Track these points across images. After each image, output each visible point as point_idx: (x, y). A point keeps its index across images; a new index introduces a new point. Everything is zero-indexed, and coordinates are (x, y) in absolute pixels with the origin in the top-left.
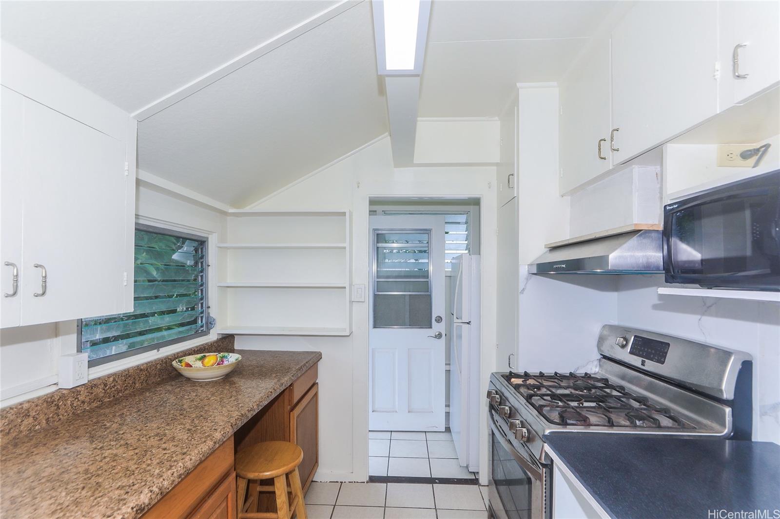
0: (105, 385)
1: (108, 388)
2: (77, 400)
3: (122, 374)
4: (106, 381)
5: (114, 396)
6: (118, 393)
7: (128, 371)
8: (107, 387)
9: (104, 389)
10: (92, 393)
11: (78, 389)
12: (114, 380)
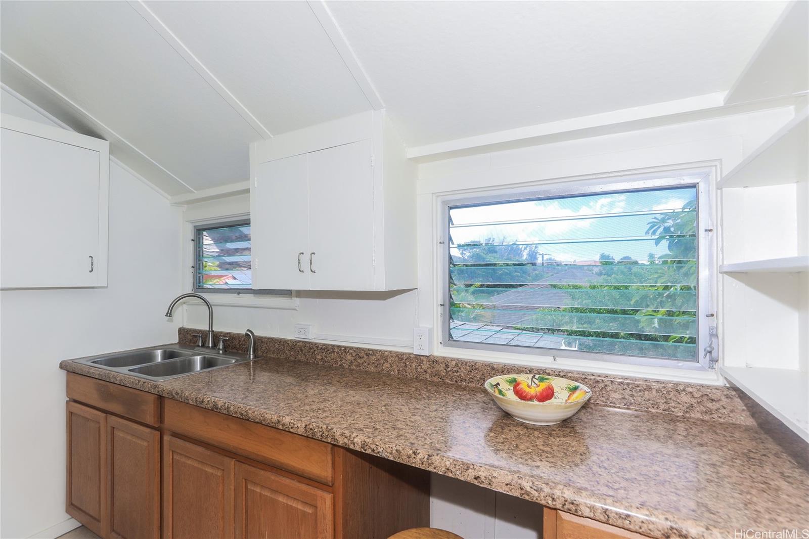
0: (447, 366)
1: (450, 371)
2: (420, 367)
3: (467, 363)
4: (448, 362)
5: (456, 382)
6: (461, 381)
7: (475, 364)
8: (449, 369)
9: (445, 369)
10: (433, 368)
11: (422, 358)
12: (457, 365)
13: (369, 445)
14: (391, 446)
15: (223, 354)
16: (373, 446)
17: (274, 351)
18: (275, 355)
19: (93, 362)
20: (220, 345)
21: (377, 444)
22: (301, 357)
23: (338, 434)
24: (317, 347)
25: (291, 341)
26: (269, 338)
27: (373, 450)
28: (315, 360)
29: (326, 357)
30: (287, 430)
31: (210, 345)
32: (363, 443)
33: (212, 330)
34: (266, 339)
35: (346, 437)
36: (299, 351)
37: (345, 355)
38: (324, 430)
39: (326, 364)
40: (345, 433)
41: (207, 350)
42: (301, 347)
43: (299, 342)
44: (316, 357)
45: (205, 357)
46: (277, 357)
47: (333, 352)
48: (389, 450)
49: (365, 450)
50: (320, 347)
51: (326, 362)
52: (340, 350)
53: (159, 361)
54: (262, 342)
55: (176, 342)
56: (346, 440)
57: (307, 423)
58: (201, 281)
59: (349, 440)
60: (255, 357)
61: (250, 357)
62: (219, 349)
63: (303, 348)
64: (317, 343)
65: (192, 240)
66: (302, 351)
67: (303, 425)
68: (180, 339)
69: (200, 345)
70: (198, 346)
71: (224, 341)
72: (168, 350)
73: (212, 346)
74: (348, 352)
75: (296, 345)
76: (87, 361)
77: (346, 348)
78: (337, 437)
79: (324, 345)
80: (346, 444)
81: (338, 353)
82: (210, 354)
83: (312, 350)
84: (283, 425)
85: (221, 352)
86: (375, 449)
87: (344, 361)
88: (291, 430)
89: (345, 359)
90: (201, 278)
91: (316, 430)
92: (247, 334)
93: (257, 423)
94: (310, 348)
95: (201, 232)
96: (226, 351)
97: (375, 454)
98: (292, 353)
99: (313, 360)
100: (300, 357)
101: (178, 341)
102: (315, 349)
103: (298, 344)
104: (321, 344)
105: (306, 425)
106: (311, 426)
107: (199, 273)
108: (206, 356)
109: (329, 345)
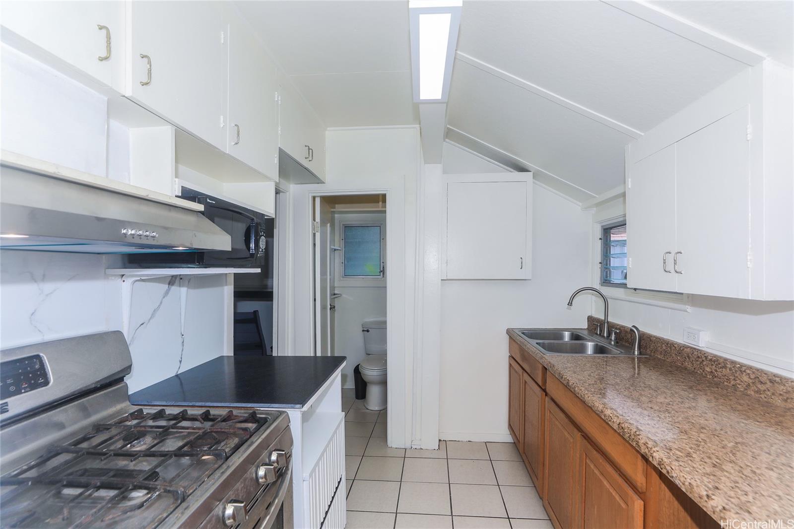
13: (665, 464)
14: (685, 476)
15: (614, 345)
16: (668, 468)
17: (661, 352)
18: (662, 356)
19: (523, 333)
20: (612, 336)
21: (673, 468)
22: (689, 365)
23: (642, 442)
24: (705, 356)
25: (679, 344)
26: (657, 338)
27: (668, 472)
28: (703, 371)
29: (716, 371)
30: (607, 421)
31: (605, 335)
32: (660, 460)
33: (607, 321)
34: (654, 338)
35: (647, 448)
36: (686, 357)
37: (739, 375)
38: (632, 433)
39: (715, 379)
40: (648, 444)
41: (602, 339)
42: (688, 354)
43: (688, 347)
44: (704, 368)
45: (597, 344)
46: (663, 359)
47: (725, 367)
48: (682, 479)
49: (662, 469)
50: (709, 357)
51: (715, 377)
52: (734, 367)
53: (566, 340)
54: (651, 340)
55: (586, 328)
56: (647, 450)
57: (621, 422)
58: (608, 275)
59: (649, 451)
60: (640, 353)
61: (634, 352)
62: (611, 340)
63: (690, 355)
64: (707, 352)
65: (600, 239)
66: (689, 358)
67: (618, 422)
68: (588, 325)
69: (598, 333)
70: (597, 334)
71: (616, 333)
72: (575, 333)
73: (607, 336)
74: (745, 371)
75: (683, 350)
76: (519, 331)
77: (742, 365)
78: (640, 444)
79: (715, 356)
80: (646, 454)
81: (730, 369)
82: (603, 343)
83: (700, 360)
84: (605, 415)
85: (613, 343)
86: (670, 471)
87: (738, 382)
88: (609, 423)
89: (739, 379)
90: (608, 272)
91: (626, 430)
92: (632, 330)
93: (590, 407)
94: (698, 357)
95: (608, 231)
96: (617, 343)
97: (669, 477)
98: (679, 358)
99: (702, 371)
100: (687, 363)
101: (587, 327)
102: (704, 359)
103: (685, 349)
104: (712, 354)
105: (620, 423)
106: (623, 425)
107: (606, 268)
108: (599, 344)
109: (721, 357)
